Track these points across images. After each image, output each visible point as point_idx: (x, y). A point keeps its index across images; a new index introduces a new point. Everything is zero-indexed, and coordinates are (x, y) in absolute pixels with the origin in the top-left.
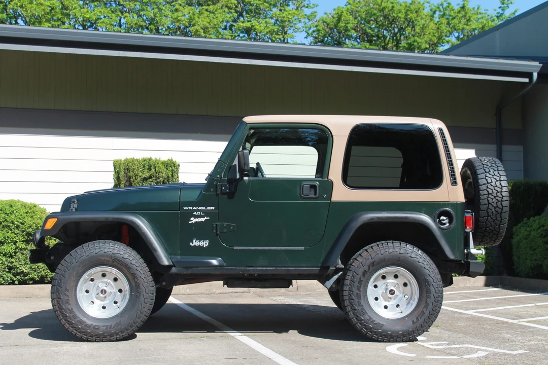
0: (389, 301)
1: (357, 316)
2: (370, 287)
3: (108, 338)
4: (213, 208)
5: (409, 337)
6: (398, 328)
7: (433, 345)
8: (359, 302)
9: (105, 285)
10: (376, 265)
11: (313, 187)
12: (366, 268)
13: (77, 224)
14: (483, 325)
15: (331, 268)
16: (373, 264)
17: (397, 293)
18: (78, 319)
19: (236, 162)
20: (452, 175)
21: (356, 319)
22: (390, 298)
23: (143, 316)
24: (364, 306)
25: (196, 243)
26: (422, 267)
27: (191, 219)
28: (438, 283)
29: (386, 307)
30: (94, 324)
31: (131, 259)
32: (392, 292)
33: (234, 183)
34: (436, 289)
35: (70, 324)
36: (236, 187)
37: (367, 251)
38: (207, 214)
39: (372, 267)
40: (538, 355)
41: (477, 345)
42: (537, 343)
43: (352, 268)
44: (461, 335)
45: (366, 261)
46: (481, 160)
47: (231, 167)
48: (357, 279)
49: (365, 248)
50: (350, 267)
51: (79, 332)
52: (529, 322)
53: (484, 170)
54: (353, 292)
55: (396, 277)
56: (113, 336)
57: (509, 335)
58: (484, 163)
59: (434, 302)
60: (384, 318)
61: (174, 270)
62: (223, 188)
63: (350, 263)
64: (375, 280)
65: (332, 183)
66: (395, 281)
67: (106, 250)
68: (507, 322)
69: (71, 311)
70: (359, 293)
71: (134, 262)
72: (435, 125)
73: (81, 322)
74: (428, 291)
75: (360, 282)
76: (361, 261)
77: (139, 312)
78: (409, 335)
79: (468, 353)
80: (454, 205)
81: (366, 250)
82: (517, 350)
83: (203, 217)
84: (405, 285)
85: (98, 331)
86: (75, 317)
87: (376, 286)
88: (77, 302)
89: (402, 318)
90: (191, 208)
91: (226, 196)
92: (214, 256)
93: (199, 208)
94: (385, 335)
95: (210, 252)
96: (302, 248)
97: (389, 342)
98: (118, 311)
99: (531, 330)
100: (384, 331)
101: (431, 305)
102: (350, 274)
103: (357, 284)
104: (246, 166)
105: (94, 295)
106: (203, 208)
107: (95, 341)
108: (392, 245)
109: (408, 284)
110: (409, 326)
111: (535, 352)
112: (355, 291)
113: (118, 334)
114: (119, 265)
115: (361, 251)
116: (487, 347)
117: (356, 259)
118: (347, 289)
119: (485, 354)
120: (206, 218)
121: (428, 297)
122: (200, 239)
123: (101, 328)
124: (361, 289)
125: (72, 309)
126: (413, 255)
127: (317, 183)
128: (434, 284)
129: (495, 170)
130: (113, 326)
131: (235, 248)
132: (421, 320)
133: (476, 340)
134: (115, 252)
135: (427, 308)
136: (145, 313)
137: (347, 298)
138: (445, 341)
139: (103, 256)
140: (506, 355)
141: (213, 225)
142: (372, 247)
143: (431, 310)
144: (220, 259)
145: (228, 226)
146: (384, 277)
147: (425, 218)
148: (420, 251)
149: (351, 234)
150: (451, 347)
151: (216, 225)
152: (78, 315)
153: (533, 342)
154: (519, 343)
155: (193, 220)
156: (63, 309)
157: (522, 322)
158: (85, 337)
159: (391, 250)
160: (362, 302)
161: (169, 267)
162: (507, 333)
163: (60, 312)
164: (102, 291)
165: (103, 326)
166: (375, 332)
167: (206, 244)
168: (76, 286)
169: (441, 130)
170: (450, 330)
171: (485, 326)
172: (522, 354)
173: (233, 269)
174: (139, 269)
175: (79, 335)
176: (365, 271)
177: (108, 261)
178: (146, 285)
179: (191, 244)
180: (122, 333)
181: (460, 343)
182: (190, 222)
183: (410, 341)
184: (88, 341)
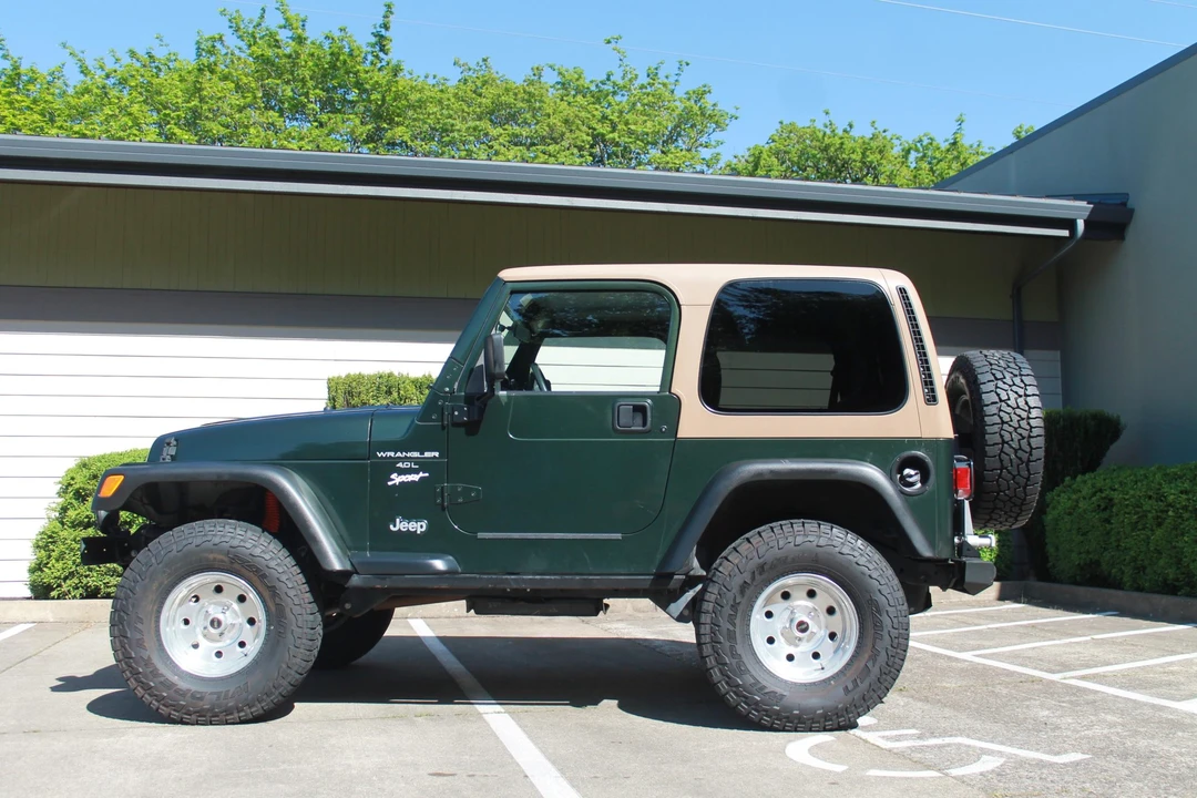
0: (797, 646)
1: (729, 677)
2: (757, 616)
3: (222, 716)
4: (437, 454)
5: (838, 719)
6: (815, 702)
7: (888, 738)
8: (732, 648)
9: (220, 609)
10: (770, 571)
11: (640, 410)
12: (747, 577)
13: (181, 486)
14: (993, 686)
15: (676, 577)
16: (761, 568)
17: (813, 627)
18: (162, 679)
19: (481, 361)
20: (926, 382)
21: (727, 683)
22: (800, 639)
23: (293, 673)
24: (743, 656)
25: (401, 525)
26: (863, 574)
27: (394, 476)
28: (899, 608)
29: (790, 658)
30: (194, 688)
31: (267, 557)
32: (803, 627)
33: (478, 403)
34: (895, 621)
35: (147, 688)
36: (482, 411)
37: (749, 542)
38: (423, 465)
39: (760, 574)
40: (1112, 766)
41: (980, 739)
42: (1106, 731)
43: (718, 577)
44: (948, 712)
45: (747, 564)
46: (986, 356)
47: (472, 370)
48: (727, 601)
49: (747, 535)
50: (714, 575)
51: (164, 705)
52: (1083, 678)
53: (994, 375)
54: (718, 626)
55: (811, 594)
56: (231, 714)
57: (1046, 713)
58: (992, 362)
59: (890, 647)
60: (786, 682)
61: (355, 580)
62: (456, 413)
63: (714, 566)
64: (768, 601)
65: (677, 402)
66: (808, 603)
67: (217, 540)
68: (1041, 680)
69: (148, 662)
70: (732, 628)
71: (273, 564)
72: (890, 281)
73: (169, 685)
74: (878, 626)
75: (735, 606)
76: (736, 561)
77: (284, 666)
78: (838, 717)
79: (963, 762)
80: (931, 444)
81: (748, 540)
82: (1066, 751)
83: (416, 472)
84: (831, 611)
85: (201, 703)
86: (155, 673)
87: (769, 615)
88: (161, 645)
89: (824, 681)
90: (392, 454)
91: (462, 430)
92: (439, 552)
93: (409, 455)
94: (787, 717)
95: (432, 543)
96: (618, 536)
97: (796, 731)
98: (245, 662)
99: (1091, 697)
100: (785, 708)
101: (883, 653)
102: (713, 589)
103: (727, 610)
104: (497, 367)
105: (199, 630)
106: (416, 454)
107: (197, 724)
108: (801, 528)
109: (837, 609)
110: (836, 698)
111: (1106, 756)
112: (725, 625)
113: (242, 710)
114: (243, 570)
115: (738, 542)
116: (1002, 743)
117: (726, 558)
118: (709, 621)
119: (999, 764)
120: (421, 474)
121: (878, 636)
122: (408, 517)
123: (208, 697)
124: (737, 621)
125: (149, 657)
126: (846, 550)
127: (649, 401)
128: (889, 609)
129: (1016, 376)
130: (230, 693)
131: (481, 535)
132: (863, 686)
133: (978, 725)
134: (235, 543)
135: (875, 661)
136: (295, 668)
137: (708, 640)
138: (914, 727)
139: (212, 551)
140: (1044, 767)
141: (435, 488)
142: (759, 533)
143: (884, 664)
144: (451, 558)
145: (467, 491)
146: (786, 596)
147: (872, 473)
148: (860, 542)
149: (717, 507)
150: (926, 743)
151: (442, 488)
152: (163, 669)
153: (1097, 731)
154: (1069, 733)
155: (396, 479)
156: (131, 658)
157: (1070, 678)
158: (175, 715)
159: (799, 540)
160: (739, 649)
161: (345, 575)
162: (1042, 706)
163: (126, 663)
164: (212, 623)
165: (211, 693)
166: (766, 711)
167: (422, 527)
168: (159, 612)
169: (902, 291)
170: (926, 700)
171: (997, 690)
172: (1077, 764)
173: (475, 578)
174: (284, 578)
175: (164, 710)
176: (745, 582)
177: (223, 561)
178: (297, 610)
179: (392, 527)
180: (250, 708)
181: (945, 733)
182: (390, 483)
183: (840, 728)
184: (182, 722)
